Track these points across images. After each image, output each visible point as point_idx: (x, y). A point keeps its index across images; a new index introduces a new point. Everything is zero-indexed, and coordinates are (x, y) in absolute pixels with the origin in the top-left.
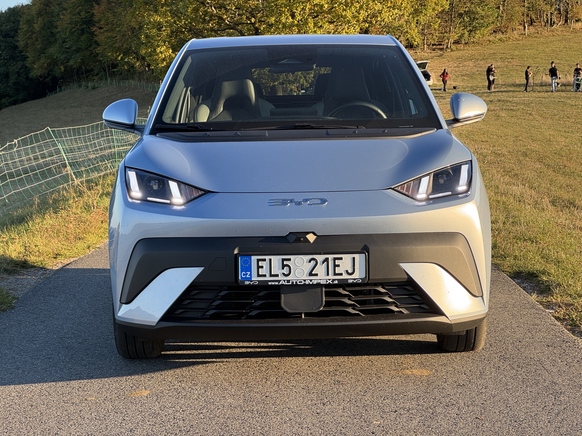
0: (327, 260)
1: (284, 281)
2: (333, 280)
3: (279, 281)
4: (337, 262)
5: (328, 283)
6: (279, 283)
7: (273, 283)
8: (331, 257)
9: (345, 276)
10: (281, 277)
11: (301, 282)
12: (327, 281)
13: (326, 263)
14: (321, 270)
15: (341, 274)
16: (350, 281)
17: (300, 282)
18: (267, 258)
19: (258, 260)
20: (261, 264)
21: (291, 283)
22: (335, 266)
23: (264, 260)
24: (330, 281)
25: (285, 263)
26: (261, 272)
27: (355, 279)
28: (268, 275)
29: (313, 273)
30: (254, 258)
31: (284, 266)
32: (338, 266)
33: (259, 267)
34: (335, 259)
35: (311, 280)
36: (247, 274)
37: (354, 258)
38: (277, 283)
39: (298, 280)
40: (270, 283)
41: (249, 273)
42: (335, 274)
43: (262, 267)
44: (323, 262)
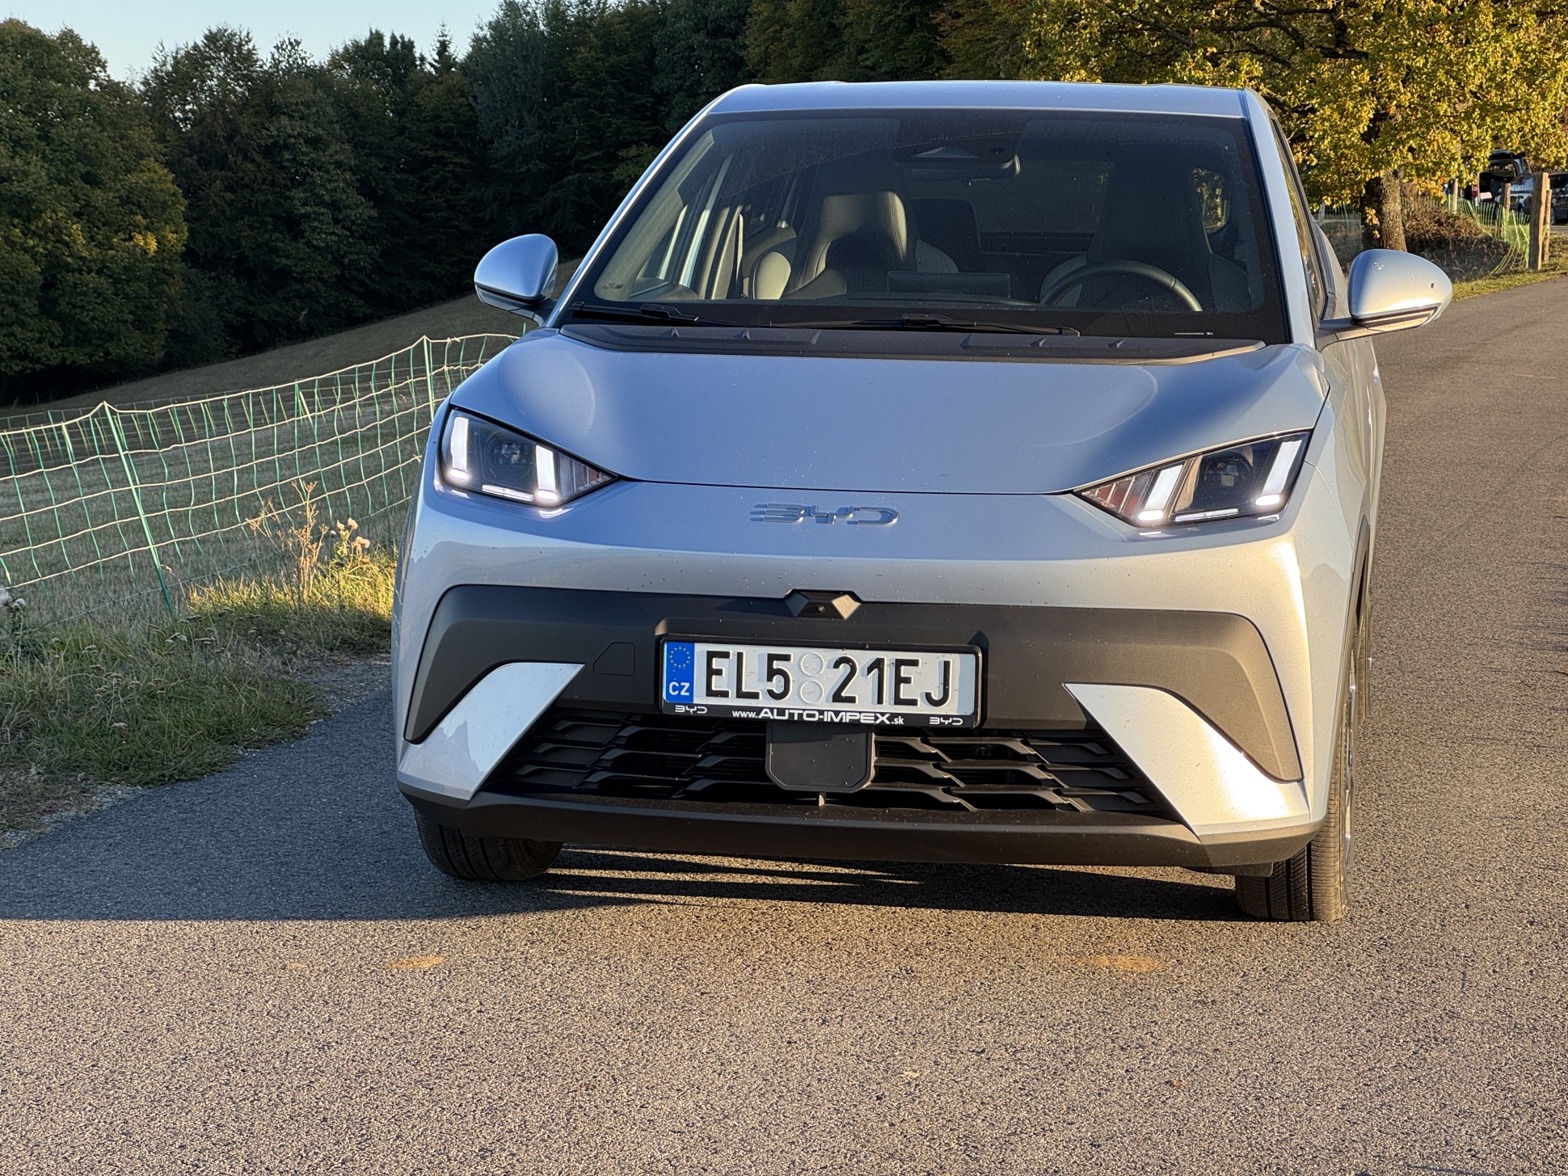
0: (878, 664)
1: (772, 710)
2: (893, 716)
3: (758, 710)
4: (905, 671)
5: (878, 722)
6: (758, 714)
7: (744, 715)
8: (889, 657)
9: (922, 708)
10: (764, 701)
11: (813, 716)
12: (876, 718)
13: (876, 671)
14: (863, 687)
15: (913, 702)
16: (935, 721)
17: (808, 715)
18: (733, 649)
19: (711, 655)
20: (716, 663)
21: (786, 717)
22: (900, 680)
23: (726, 655)
24: (884, 719)
25: (776, 665)
26: (717, 684)
27: (946, 717)
28: (732, 692)
29: (843, 694)
30: (701, 650)
31: (771, 673)
32: (907, 680)
33: (711, 672)
34: (899, 663)
35: (837, 713)
36: (681, 688)
37: (947, 664)
38: (752, 715)
39: (804, 710)
40: (736, 714)
41: (687, 685)
42: (898, 701)
43: (719, 672)
44: (870, 670)
